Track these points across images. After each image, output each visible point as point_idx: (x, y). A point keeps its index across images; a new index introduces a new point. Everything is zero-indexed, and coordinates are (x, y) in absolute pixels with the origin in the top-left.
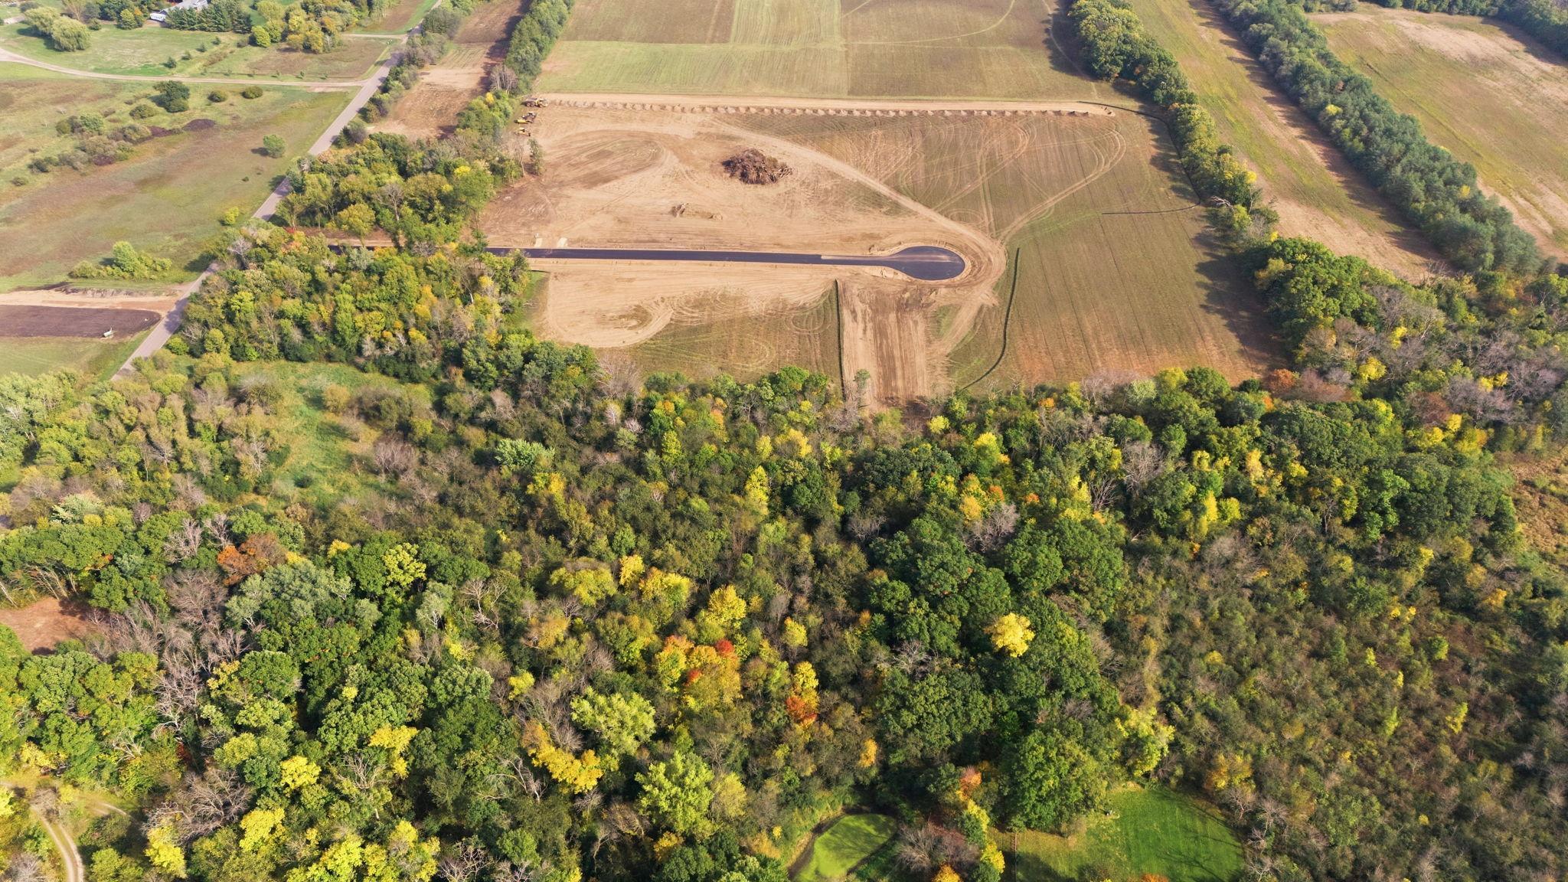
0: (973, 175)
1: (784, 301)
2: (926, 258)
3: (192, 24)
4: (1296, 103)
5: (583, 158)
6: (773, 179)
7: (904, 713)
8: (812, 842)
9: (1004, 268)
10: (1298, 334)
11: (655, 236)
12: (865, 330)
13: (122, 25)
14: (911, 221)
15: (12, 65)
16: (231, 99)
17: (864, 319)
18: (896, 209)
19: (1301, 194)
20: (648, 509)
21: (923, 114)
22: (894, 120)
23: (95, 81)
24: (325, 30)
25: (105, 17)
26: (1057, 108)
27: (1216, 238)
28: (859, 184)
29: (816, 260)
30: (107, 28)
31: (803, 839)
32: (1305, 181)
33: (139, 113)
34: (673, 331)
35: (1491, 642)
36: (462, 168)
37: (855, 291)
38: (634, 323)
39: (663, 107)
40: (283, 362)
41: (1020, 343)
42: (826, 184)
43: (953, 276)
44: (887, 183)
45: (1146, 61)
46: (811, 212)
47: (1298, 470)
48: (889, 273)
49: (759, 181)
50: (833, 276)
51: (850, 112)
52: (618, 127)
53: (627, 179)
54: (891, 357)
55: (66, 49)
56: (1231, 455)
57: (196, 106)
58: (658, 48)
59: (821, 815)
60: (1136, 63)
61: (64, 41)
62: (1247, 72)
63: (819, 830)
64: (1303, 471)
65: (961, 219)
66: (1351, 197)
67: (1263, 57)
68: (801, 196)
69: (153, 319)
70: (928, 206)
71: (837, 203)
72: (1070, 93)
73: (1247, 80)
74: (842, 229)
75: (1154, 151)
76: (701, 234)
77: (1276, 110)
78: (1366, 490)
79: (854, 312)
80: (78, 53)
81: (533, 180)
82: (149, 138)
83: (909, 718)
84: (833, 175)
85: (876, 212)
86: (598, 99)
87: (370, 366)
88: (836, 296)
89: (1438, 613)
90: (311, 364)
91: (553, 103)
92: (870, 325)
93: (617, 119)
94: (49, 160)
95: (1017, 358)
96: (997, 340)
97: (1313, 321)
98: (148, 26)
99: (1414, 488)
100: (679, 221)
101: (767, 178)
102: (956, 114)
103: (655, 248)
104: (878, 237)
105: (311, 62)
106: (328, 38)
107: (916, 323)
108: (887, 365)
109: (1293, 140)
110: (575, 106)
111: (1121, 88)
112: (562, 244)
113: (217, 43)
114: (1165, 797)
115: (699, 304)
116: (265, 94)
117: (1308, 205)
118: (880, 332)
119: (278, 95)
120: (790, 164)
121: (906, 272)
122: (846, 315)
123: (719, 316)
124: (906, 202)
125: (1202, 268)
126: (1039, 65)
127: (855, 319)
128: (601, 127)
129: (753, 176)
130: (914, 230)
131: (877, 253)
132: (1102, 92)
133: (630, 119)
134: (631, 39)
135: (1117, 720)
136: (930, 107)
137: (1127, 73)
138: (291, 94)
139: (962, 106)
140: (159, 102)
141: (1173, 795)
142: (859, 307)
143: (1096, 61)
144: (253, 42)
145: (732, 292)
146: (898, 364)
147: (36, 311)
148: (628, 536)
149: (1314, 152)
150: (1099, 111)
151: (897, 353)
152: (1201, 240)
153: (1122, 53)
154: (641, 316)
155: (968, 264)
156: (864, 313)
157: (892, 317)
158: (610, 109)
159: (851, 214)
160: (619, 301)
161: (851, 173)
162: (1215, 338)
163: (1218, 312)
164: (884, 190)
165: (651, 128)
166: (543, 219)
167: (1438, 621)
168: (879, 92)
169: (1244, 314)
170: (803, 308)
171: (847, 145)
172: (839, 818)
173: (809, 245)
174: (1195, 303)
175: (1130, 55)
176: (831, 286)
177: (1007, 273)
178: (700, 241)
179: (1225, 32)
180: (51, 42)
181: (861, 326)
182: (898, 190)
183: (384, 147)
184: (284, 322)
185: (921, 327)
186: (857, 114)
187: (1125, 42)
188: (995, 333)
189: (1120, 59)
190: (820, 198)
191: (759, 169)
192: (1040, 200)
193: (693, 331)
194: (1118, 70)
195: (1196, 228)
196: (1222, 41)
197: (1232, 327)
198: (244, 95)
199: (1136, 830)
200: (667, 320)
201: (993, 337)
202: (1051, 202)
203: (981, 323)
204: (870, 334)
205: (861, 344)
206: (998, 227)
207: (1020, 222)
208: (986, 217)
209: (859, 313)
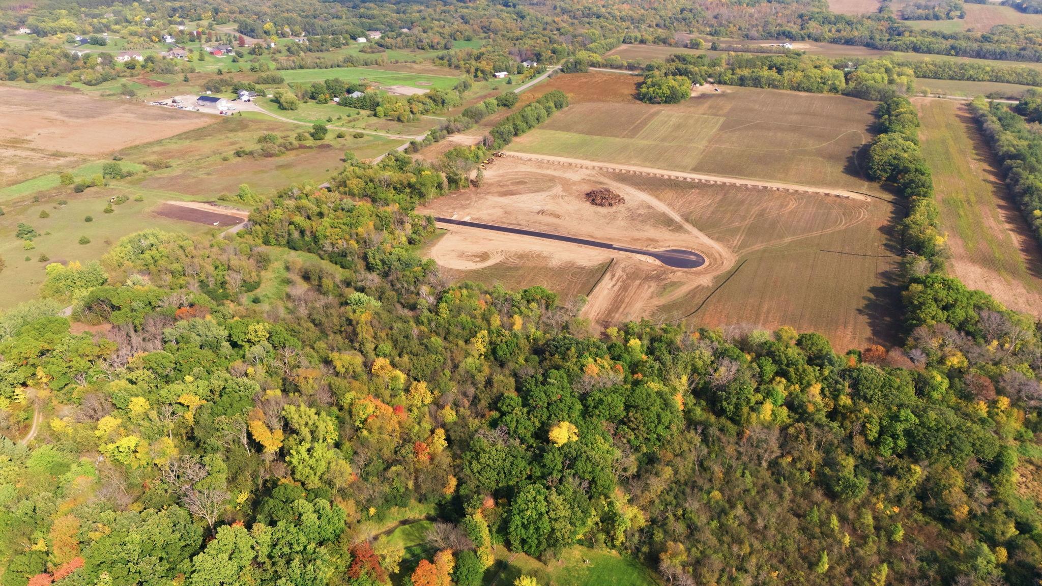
0: (744, 218)
2: (680, 256)
3: (350, 104)
4: (1019, 210)
5: (509, 183)
6: (610, 205)
7: (474, 462)
8: (396, 528)
9: (729, 268)
10: (909, 330)
11: (521, 222)
12: (614, 286)
13: (320, 102)
14: (683, 236)
15: (258, 113)
16: (347, 137)
17: (618, 280)
18: (679, 228)
19: (988, 261)
20: (407, 337)
21: (733, 186)
22: (713, 185)
23: (289, 123)
24: (412, 112)
25: (313, 98)
26: (827, 191)
27: (897, 275)
28: (664, 214)
29: (609, 247)
30: (311, 103)
31: (390, 524)
32: (997, 255)
33: (300, 138)
34: (496, 267)
35: (952, 545)
36: (426, 172)
37: (622, 265)
38: (478, 259)
39: (570, 164)
40: (287, 249)
41: (712, 307)
42: (642, 211)
43: (692, 267)
44: (682, 215)
45: (906, 170)
46: (623, 223)
47: (845, 400)
48: (650, 260)
49: (601, 205)
50: (612, 256)
51: (685, 179)
52: (539, 171)
53: (525, 196)
54: (622, 301)
55: (286, 109)
56: (802, 384)
57: (329, 138)
58: (588, 137)
59: (410, 515)
60: (900, 172)
61: (285, 104)
62: (994, 190)
63: (404, 522)
64: (849, 402)
65: (718, 240)
66: (1028, 269)
67: (1008, 181)
68: (622, 215)
69: (240, 220)
70: (701, 230)
71: (642, 221)
72: (846, 186)
73: (990, 194)
74: (636, 234)
75: (886, 223)
76: (548, 225)
77: (1001, 213)
78: (887, 419)
79: (613, 276)
80: (290, 111)
81: (473, 189)
82: (296, 149)
83: (476, 466)
84: (649, 207)
85: (664, 229)
86: (534, 157)
87: (326, 256)
88: (608, 266)
89: (919, 517)
90: (299, 252)
91: (510, 156)
92: (619, 284)
93: (540, 167)
94: (243, 152)
95: (704, 315)
96: (697, 304)
97: (921, 322)
98: (331, 104)
99: (922, 424)
100: (541, 218)
101: (607, 203)
102: (755, 188)
103: (518, 228)
104: (657, 241)
105: (399, 126)
106: (411, 116)
107: (650, 287)
108: (616, 305)
109: (1003, 231)
110: (521, 159)
111: (885, 188)
112: (467, 219)
113: (358, 114)
114: (631, 564)
115: (521, 257)
116: (365, 137)
117: (990, 268)
118: (624, 288)
119: (371, 138)
120: (626, 198)
121: (662, 261)
122: (607, 276)
123: (530, 264)
124: (688, 226)
125: (873, 290)
126: (836, 170)
127: (612, 279)
128: (529, 170)
129: (599, 201)
130: (683, 241)
131: (650, 249)
132: (869, 189)
133: (548, 168)
134: (576, 132)
135: (602, 497)
136: (738, 182)
137: (892, 178)
138: (377, 138)
139: (760, 184)
140: (312, 135)
141: (639, 566)
142: (619, 274)
143: (871, 169)
144: (375, 115)
145: (545, 254)
146: (623, 306)
147: (193, 211)
148: (386, 347)
149: (1016, 240)
150: (861, 197)
151: (627, 300)
152: (885, 275)
153: (890, 165)
154: (484, 256)
155: (707, 263)
156: (620, 277)
157: (638, 282)
158: (540, 163)
159: (647, 227)
160: (478, 249)
161: (661, 207)
162: (855, 328)
163: (868, 314)
164: (677, 218)
165: (556, 173)
166: (463, 207)
167: (916, 521)
168: (710, 171)
169: (888, 319)
170: (584, 268)
171: (670, 194)
172: (420, 520)
173: (610, 239)
174: (855, 306)
175: (896, 166)
176: (608, 261)
177: (729, 272)
178: (545, 228)
179: (990, 165)
180: (282, 107)
181: (614, 282)
182: (687, 220)
183: (396, 160)
184: (292, 227)
185: (651, 290)
186: (689, 180)
187: (894, 158)
188: (698, 300)
189: (888, 168)
190: (633, 217)
191: (603, 198)
192: (781, 237)
193: (509, 268)
194: (886, 175)
195: (884, 267)
196: (984, 170)
197: (870, 324)
198: (355, 137)
199: (599, 577)
200: (498, 261)
201: (696, 302)
202: (788, 239)
203: (693, 293)
204: (616, 288)
205: (606, 292)
206: (741, 247)
207: (758, 246)
208: (737, 241)
209: (616, 277)
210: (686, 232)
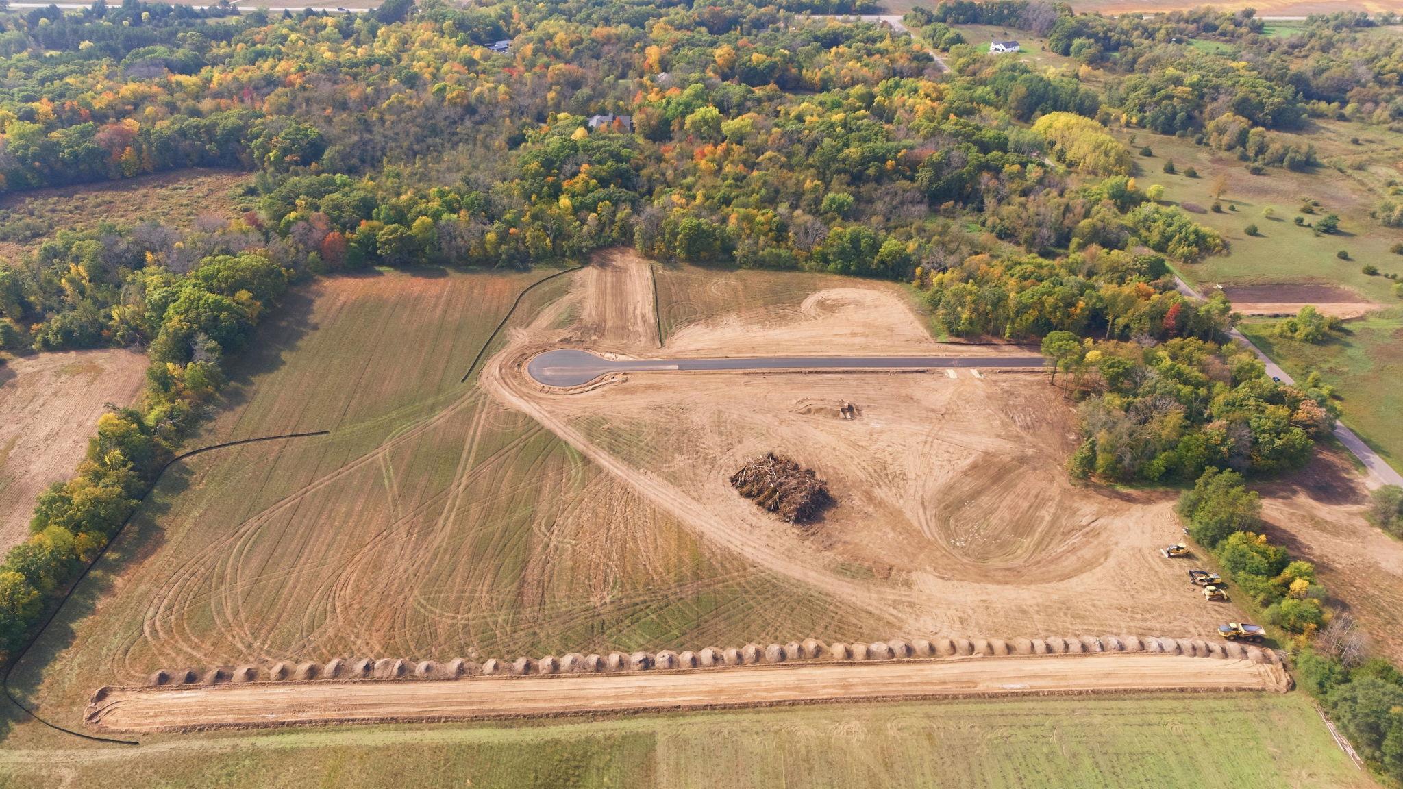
1: (707, 326)
2: (569, 374)
12: (635, 308)
17: (635, 317)
18: (591, 427)
28: (637, 467)
37: (643, 339)
38: (830, 303)
42: (681, 462)
44: (599, 470)
46: (697, 418)
48: (609, 358)
50: (665, 350)
54: (614, 295)
65: (516, 415)
68: (711, 442)
70: (550, 436)
71: (667, 432)
74: (659, 398)
79: (644, 321)
84: (673, 479)
85: (616, 422)
88: (661, 334)
92: (630, 315)
95: (511, 292)
96: (524, 302)
107: (590, 315)
108: (619, 291)
118: (622, 312)
121: (592, 358)
122: (651, 317)
124: (576, 439)
127: (643, 316)
130: (575, 404)
142: (640, 328)
146: (609, 291)
151: (609, 298)
155: (525, 369)
156: (635, 323)
157: (610, 324)
159: (648, 418)
161: (648, 485)
164: (604, 460)
170: (690, 322)
176: (666, 342)
177: (489, 356)
181: (638, 312)
182: (585, 460)
185: (586, 313)
188: (525, 306)
190: (687, 440)
193: (778, 301)
201: (526, 304)
203: (533, 315)
204: (630, 309)
205: (639, 298)
206: (473, 408)
207: (440, 418)
208: (481, 422)
209: (639, 320)
210: (573, 422)
